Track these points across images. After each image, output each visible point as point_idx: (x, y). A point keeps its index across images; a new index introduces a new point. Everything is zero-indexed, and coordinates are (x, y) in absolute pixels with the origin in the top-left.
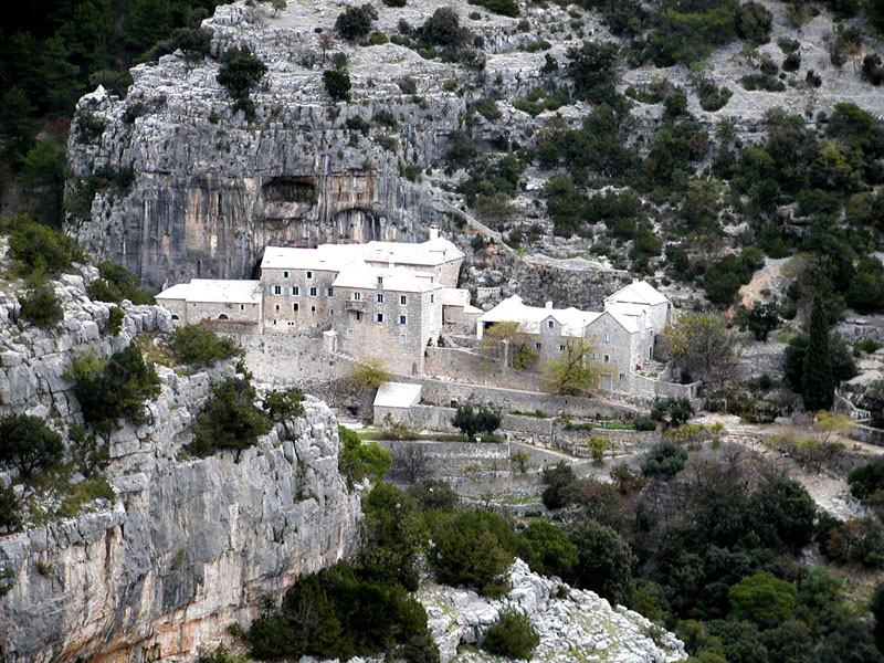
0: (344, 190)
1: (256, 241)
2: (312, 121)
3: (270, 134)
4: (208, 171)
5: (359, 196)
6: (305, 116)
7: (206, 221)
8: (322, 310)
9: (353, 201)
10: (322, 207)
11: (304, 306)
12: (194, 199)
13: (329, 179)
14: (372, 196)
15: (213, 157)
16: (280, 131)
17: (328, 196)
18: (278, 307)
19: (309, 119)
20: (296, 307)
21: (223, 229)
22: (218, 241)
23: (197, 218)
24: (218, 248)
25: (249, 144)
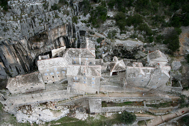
0: (56, 33)
1: (32, 56)
2: (39, 11)
3: (24, 21)
4: (5, 40)
5: (61, 33)
6: (36, 10)
7: (12, 55)
8: (61, 76)
9: (60, 35)
10: (50, 40)
11: (56, 76)
12: (4, 49)
13: (51, 31)
14: (65, 32)
15: (4, 35)
16: (28, 18)
17: (52, 36)
18: (47, 78)
19: (38, 10)
20: (53, 77)
21: (20, 55)
22: (19, 59)
23: (9, 54)
24: (20, 61)
25: (17, 27)
